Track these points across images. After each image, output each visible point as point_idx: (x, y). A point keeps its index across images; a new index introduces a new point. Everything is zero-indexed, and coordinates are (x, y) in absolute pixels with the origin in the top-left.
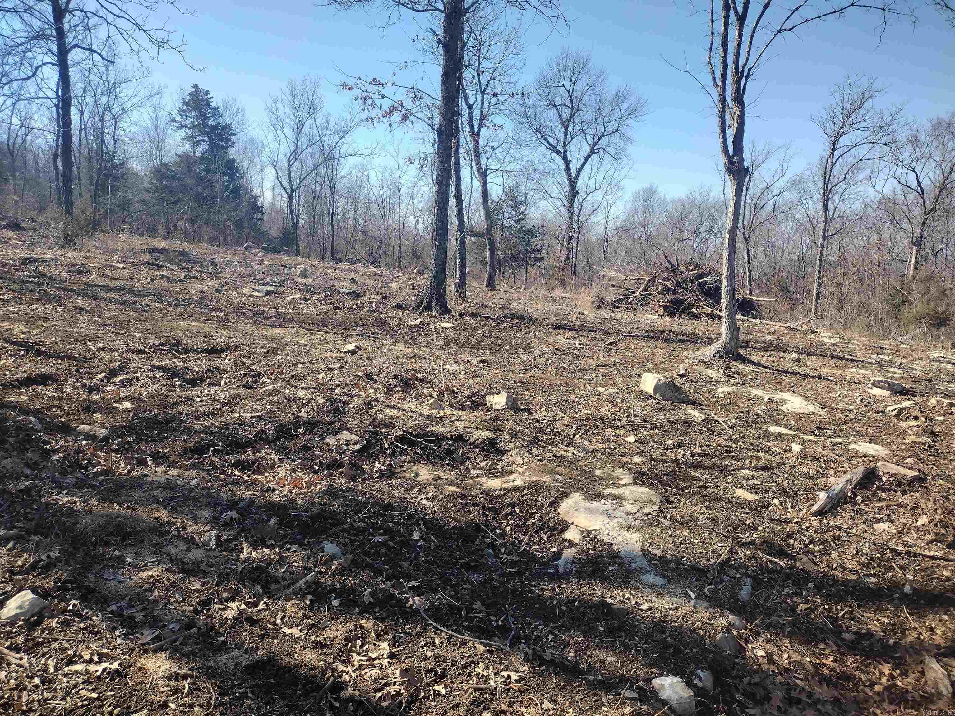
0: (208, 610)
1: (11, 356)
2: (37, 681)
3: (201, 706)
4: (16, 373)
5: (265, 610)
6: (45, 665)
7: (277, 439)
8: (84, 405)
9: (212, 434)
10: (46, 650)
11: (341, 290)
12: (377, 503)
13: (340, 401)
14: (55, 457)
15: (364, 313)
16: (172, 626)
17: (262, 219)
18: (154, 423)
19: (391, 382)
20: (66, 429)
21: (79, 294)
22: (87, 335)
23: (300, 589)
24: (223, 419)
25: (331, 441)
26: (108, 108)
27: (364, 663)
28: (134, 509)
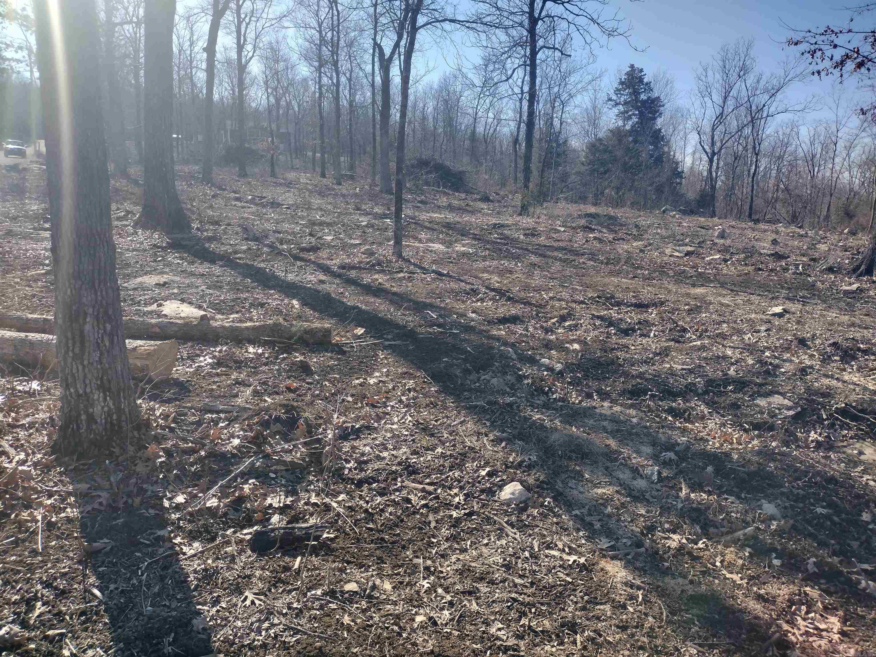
0: (653, 535)
1: (490, 300)
2: (527, 554)
3: (654, 618)
4: (496, 313)
5: (705, 550)
6: (531, 543)
7: (706, 392)
8: (544, 342)
9: (646, 380)
10: (531, 532)
11: (762, 251)
12: (818, 473)
13: (771, 364)
14: (526, 382)
15: (788, 275)
16: (624, 541)
17: (680, 183)
18: (598, 364)
19: (828, 349)
20: (532, 361)
21: (533, 253)
22: (541, 286)
23: (739, 540)
24: (655, 367)
25: (762, 402)
26: (558, 96)
27: (811, 631)
28: (588, 434)
